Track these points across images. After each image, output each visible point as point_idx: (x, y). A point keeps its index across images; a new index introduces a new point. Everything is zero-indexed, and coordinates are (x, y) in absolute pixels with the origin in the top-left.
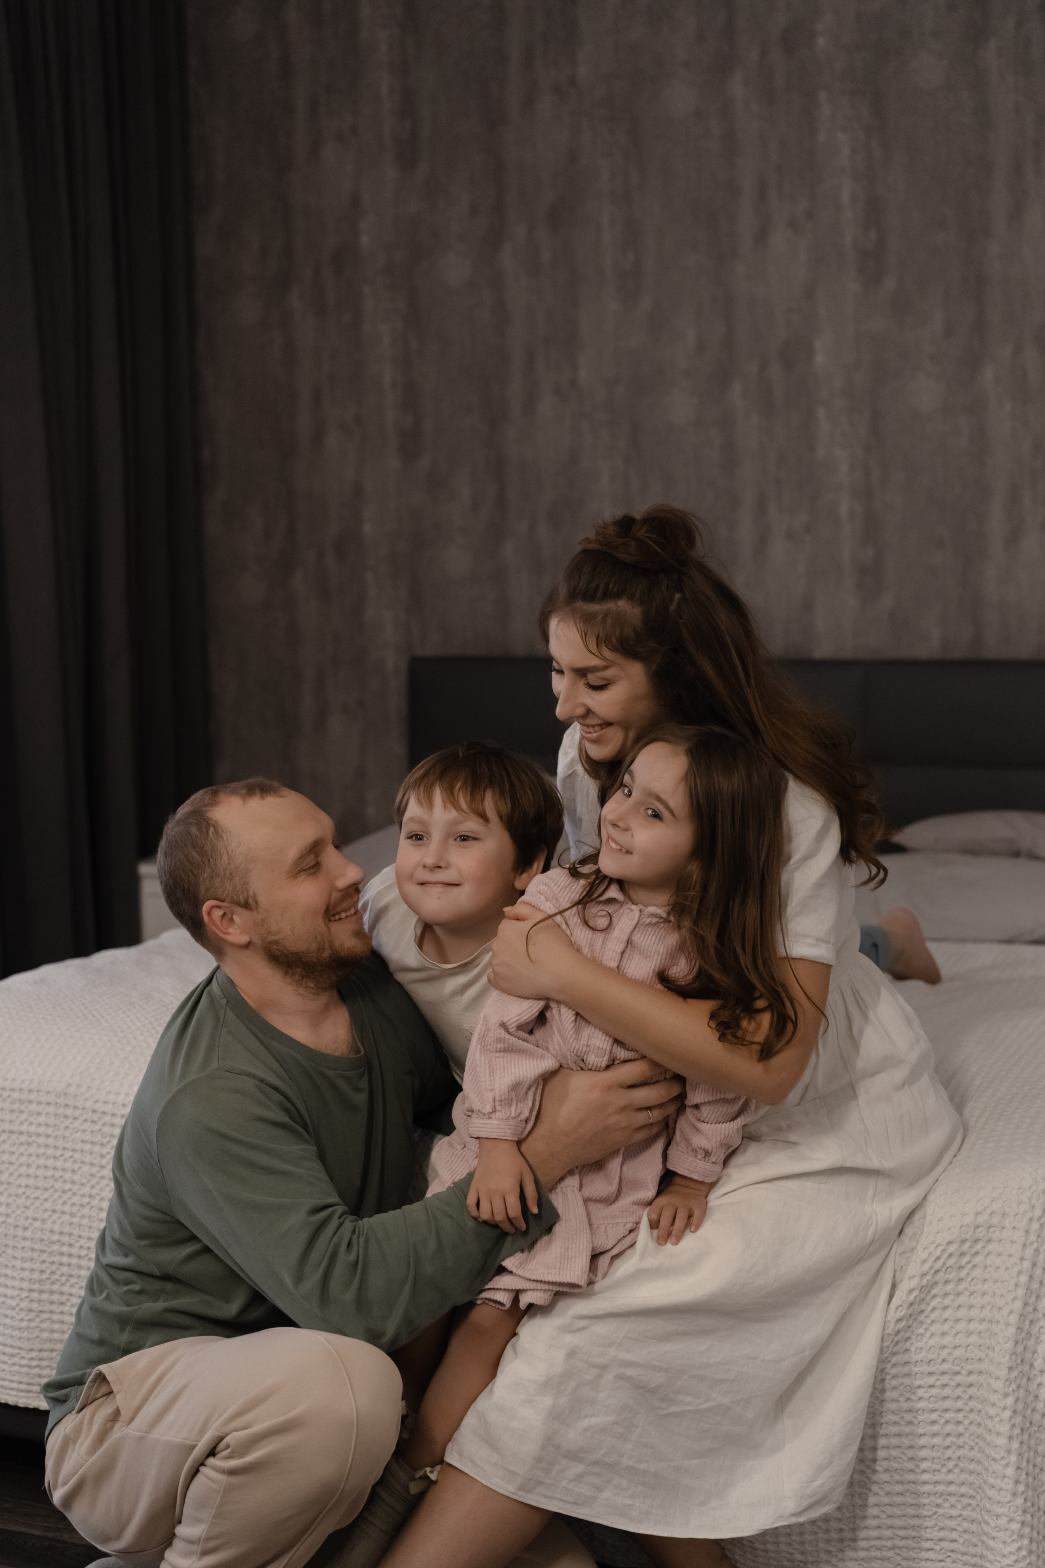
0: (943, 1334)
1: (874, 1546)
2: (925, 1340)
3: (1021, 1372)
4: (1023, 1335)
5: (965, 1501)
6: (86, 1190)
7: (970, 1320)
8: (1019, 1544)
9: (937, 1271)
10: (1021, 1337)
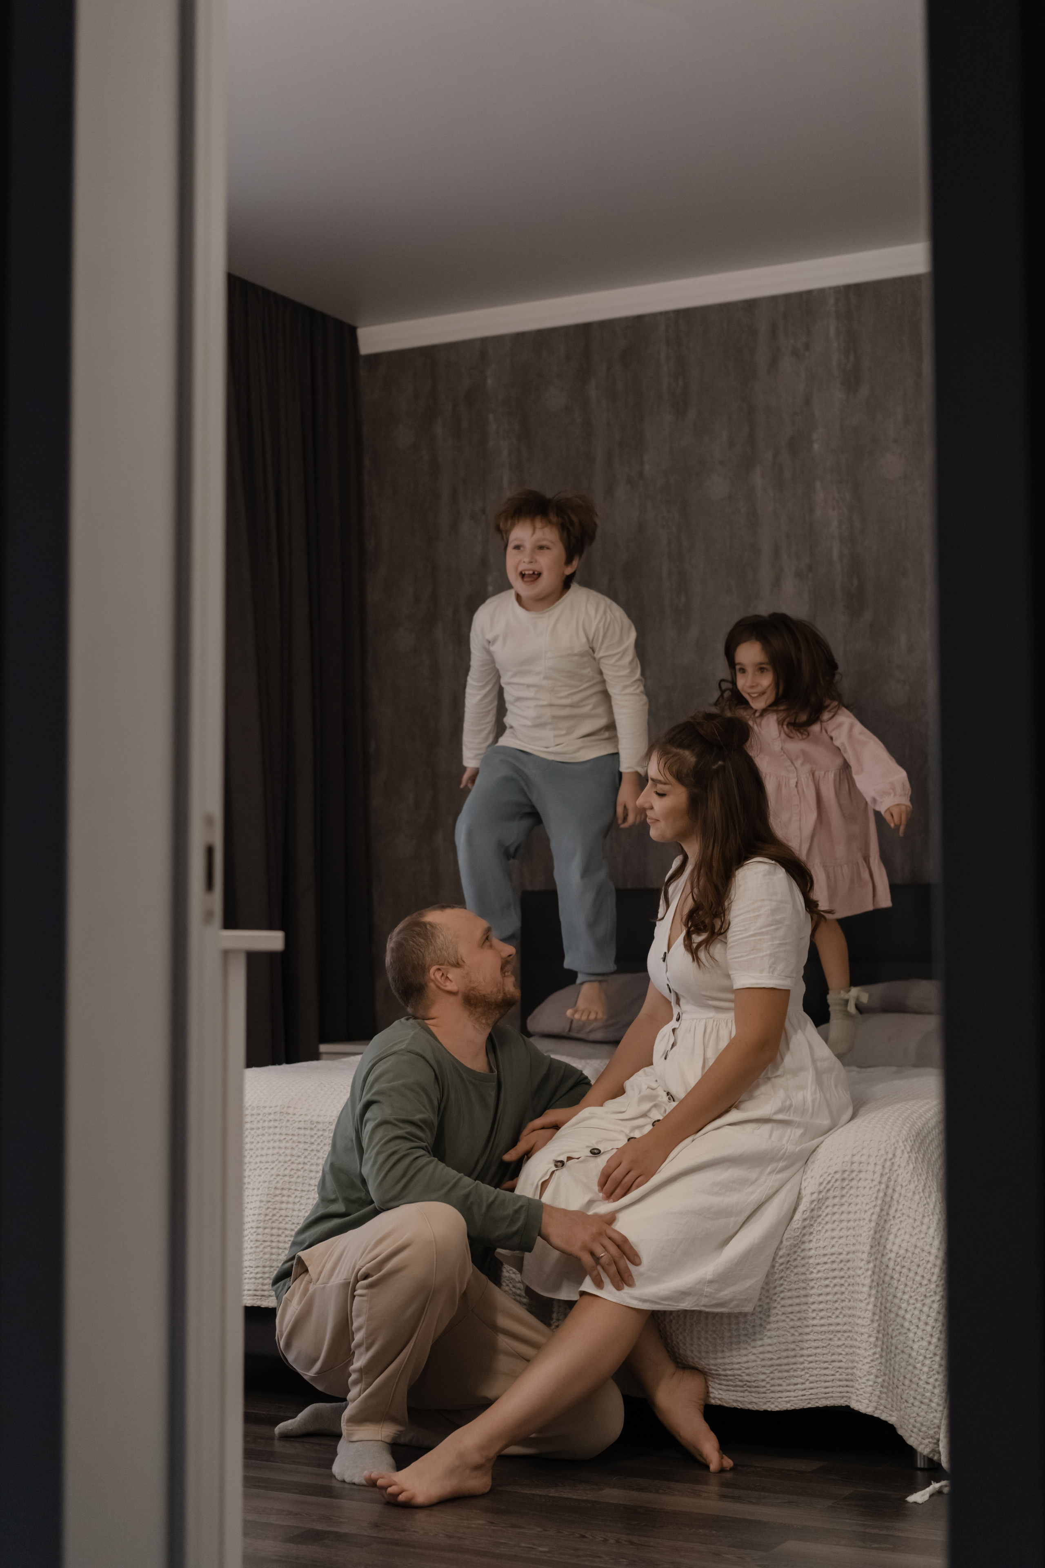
0: (833, 1230)
1: (792, 1368)
2: (822, 1234)
3: (878, 1250)
4: (880, 1228)
5: (846, 1335)
6: (301, 1160)
7: (849, 1221)
8: (874, 1350)
9: (829, 1190)
10: (878, 1229)
